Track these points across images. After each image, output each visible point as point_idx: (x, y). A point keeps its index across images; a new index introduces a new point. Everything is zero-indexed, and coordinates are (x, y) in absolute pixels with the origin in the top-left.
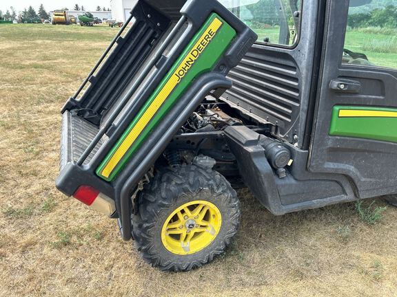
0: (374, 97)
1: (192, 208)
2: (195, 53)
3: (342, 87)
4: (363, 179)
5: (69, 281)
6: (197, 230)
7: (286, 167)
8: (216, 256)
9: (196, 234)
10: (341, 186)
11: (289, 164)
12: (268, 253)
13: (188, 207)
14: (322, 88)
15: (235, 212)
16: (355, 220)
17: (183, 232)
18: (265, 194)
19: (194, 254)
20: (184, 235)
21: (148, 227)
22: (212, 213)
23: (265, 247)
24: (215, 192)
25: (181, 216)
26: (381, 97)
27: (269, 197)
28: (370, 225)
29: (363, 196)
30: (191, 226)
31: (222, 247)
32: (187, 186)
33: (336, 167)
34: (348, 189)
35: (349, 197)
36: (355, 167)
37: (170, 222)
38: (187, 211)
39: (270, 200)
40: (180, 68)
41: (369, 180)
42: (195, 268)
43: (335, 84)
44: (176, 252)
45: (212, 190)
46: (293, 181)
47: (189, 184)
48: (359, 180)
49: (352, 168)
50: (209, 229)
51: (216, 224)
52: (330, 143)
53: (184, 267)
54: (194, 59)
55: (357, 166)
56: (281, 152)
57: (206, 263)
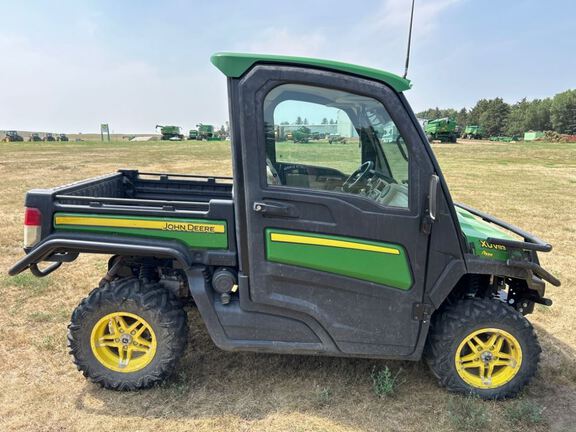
0: (321, 223)
2: (191, 227)
3: (259, 208)
4: (337, 325)
10: (311, 329)
11: (234, 290)
20: (120, 350)
24: (142, 307)
30: (124, 341)
33: (288, 301)
34: (323, 336)
35: (327, 347)
36: (318, 306)
40: (173, 224)
41: (346, 327)
45: (138, 302)
46: (240, 312)
49: (313, 306)
52: (269, 270)
54: (186, 229)
55: (321, 305)
56: (221, 275)
57: (140, 388)
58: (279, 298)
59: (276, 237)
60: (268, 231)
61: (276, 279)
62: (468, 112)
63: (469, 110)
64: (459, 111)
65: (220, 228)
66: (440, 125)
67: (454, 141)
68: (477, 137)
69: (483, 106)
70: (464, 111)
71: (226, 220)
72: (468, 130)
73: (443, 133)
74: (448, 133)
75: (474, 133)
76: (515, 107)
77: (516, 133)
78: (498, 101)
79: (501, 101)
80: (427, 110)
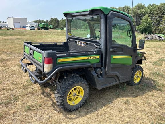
1: (75, 89)
3: (113, 50)
4: (121, 76)
5: (36, 120)
6: (77, 97)
7: (100, 74)
8: (83, 105)
9: (77, 98)
10: (115, 79)
11: (101, 73)
12: (98, 102)
13: (74, 89)
14: (108, 51)
15: (88, 89)
16: (120, 90)
17: (73, 98)
18: (95, 83)
19: (76, 105)
20: (73, 99)
21: (64, 96)
22: (81, 90)
23: (96, 101)
24: (82, 83)
25: (72, 92)
26: (122, 52)
27: (97, 83)
28: (124, 91)
29: (121, 82)
30: (75, 95)
31: (84, 102)
32: (74, 81)
34: (117, 80)
35: (118, 82)
37: (69, 94)
38: (74, 90)
39: (97, 85)
40: (89, 57)
42: (77, 109)
43: (111, 49)
44: (71, 104)
45: (81, 82)
46: (102, 78)
47: (75, 81)
48: (120, 77)
49: (117, 73)
50: (80, 96)
51: (82, 94)
52: (111, 66)
53: (74, 109)
54: (92, 58)
55: (119, 72)
56: (99, 70)
57: (80, 108)
58: (112, 73)
59: (114, 57)
60: (112, 56)
61: (112, 68)
62: (48, 21)
63: (49, 21)
64: (46, 21)
65: (98, 57)
66: (43, 25)
67: (48, 30)
68: (52, 28)
69: (52, 20)
70: (47, 21)
71: (99, 55)
72: (49, 27)
73: (45, 27)
74: (46, 27)
75: (51, 27)
76: (61, 21)
77: (62, 28)
78: (56, 19)
79: (57, 19)
80: (36, 20)
